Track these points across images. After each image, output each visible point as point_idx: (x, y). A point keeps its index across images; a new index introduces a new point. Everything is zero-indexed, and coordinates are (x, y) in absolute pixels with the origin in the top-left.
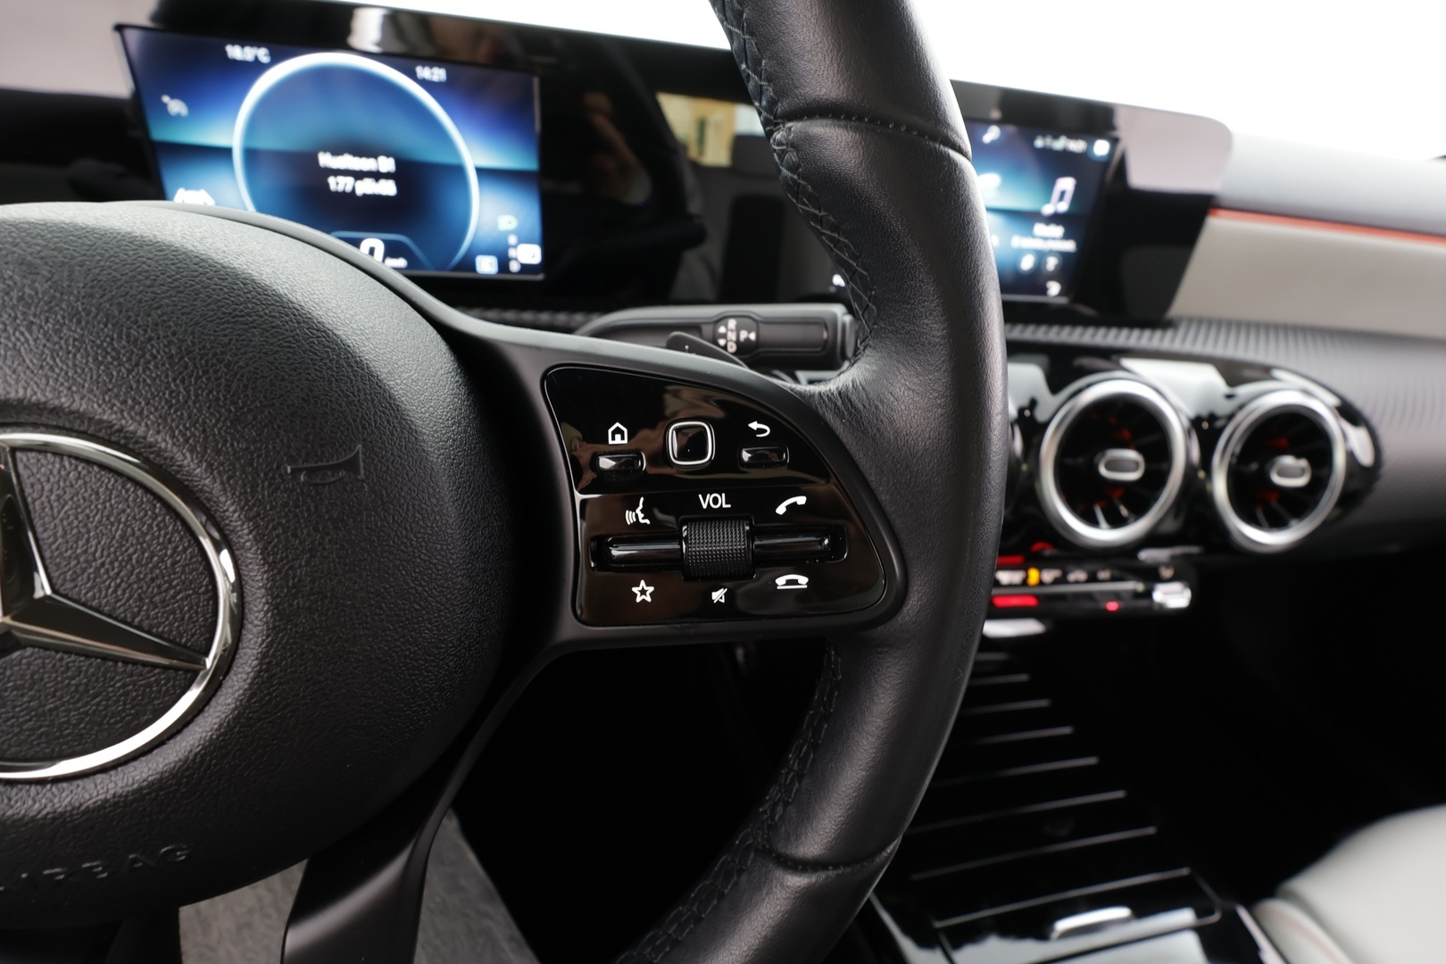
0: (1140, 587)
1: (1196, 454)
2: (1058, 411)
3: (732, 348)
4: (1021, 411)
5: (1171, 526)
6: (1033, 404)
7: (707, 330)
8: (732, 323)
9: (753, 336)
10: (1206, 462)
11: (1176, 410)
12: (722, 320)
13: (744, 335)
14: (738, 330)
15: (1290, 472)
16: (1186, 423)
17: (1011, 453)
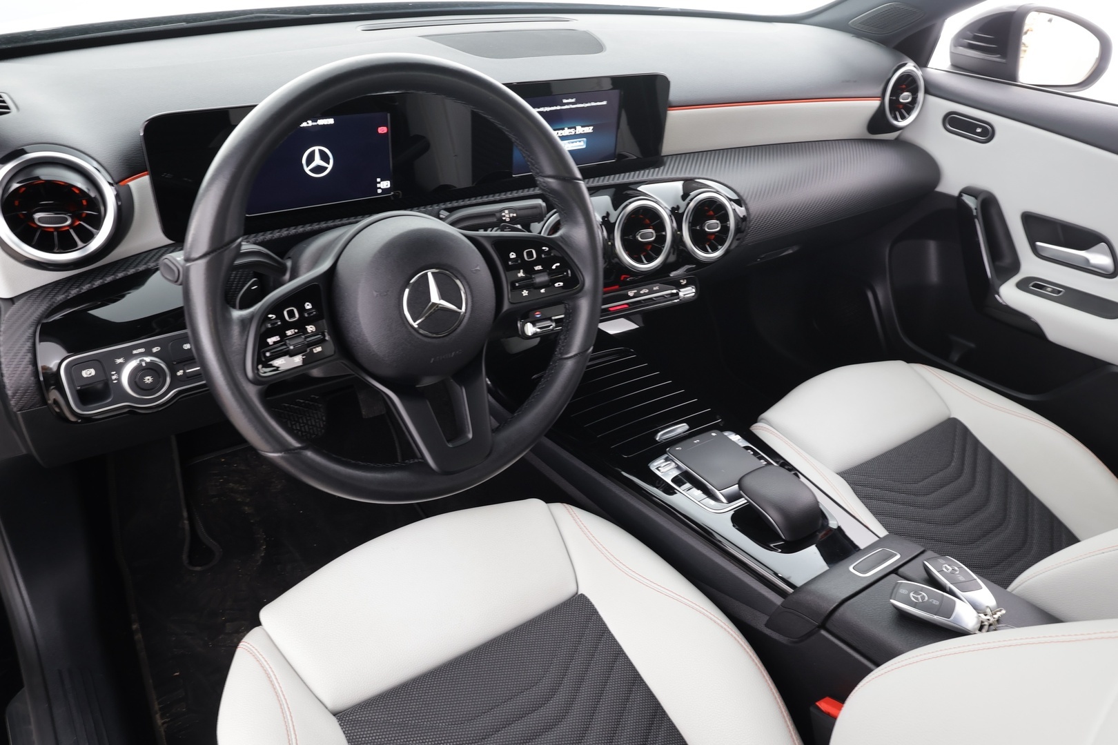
0: (675, 291)
1: (675, 225)
2: (618, 217)
3: (508, 220)
4: (603, 218)
5: (672, 258)
6: (608, 214)
7: (498, 215)
8: (507, 212)
9: (515, 215)
10: (680, 228)
11: (664, 208)
12: (502, 210)
13: (511, 215)
14: (509, 213)
15: (713, 226)
16: (669, 213)
17: (603, 237)
